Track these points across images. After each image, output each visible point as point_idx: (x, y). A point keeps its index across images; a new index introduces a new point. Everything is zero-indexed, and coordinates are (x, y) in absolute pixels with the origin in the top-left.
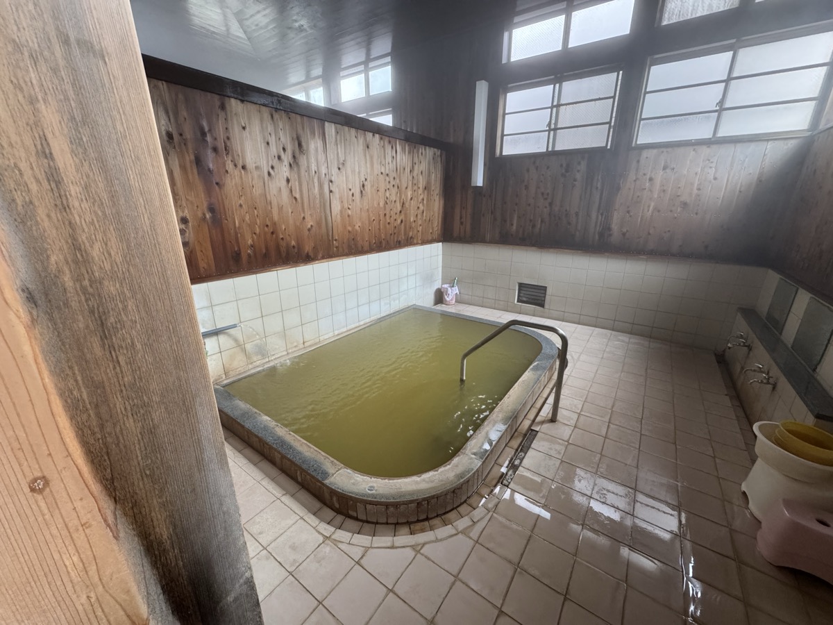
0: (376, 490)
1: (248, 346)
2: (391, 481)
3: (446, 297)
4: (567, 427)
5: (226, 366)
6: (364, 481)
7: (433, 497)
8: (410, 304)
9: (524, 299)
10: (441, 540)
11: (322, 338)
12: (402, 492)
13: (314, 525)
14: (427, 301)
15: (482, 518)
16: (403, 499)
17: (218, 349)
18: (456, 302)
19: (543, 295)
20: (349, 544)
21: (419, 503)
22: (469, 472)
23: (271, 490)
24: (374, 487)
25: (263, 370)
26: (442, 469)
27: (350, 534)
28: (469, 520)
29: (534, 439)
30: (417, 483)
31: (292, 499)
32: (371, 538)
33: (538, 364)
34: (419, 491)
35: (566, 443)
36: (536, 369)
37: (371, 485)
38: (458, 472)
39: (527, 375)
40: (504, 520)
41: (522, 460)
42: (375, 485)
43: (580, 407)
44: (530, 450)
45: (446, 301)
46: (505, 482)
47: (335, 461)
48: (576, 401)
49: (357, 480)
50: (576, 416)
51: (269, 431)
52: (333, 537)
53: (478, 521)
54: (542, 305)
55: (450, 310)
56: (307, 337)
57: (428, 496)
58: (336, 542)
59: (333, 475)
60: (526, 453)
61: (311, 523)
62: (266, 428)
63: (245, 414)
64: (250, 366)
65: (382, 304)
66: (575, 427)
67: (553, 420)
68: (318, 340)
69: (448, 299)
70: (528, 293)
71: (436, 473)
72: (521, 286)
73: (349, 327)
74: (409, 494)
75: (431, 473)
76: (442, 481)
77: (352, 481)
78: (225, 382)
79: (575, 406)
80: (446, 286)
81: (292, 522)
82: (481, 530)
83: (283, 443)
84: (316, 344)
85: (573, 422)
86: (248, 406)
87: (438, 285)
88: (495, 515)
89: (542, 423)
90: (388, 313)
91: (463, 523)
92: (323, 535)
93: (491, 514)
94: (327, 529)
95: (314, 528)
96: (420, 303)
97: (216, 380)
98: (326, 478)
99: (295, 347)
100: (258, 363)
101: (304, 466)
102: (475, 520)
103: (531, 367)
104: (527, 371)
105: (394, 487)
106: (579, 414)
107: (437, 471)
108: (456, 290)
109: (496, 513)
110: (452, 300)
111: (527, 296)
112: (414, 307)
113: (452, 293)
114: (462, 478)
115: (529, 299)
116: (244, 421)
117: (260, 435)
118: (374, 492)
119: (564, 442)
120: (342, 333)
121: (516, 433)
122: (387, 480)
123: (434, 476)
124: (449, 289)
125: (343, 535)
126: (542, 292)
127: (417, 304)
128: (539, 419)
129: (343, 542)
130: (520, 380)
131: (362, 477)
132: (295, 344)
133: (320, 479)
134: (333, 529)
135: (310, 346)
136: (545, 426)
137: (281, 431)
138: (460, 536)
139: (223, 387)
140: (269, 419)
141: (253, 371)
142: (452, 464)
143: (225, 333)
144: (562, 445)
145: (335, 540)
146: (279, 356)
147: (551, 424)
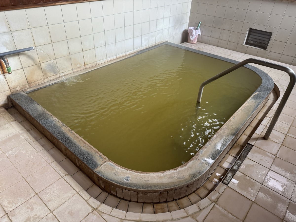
0: (131, 180)
1: (43, 65)
2: (142, 174)
3: (191, 37)
4: (276, 144)
5: (29, 79)
6: (122, 172)
7: (172, 189)
8: (164, 41)
9: (251, 42)
10: (175, 220)
11: (98, 63)
12: (149, 183)
13: (86, 199)
14: (176, 39)
15: (207, 207)
16: (149, 189)
17: (21, 66)
18: (197, 41)
19: (267, 40)
20: (110, 215)
21: (161, 193)
22: (200, 173)
23: (58, 170)
24: (129, 178)
25: (56, 83)
26: (179, 169)
27: (111, 208)
28: (197, 207)
29: (249, 151)
30: (161, 177)
31: (72, 178)
32: (125, 212)
33: (258, 94)
34: (162, 184)
35: (274, 157)
36: (256, 97)
37: (128, 176)
38: (192, 173)
39: (249, 102)
40: (223, 210)
41: (239, 166)
42: (130, 176)
43: (287, 129)
44: (246, 159)
45: (191, 40)
46: (225, 181)
47: (103, 155)
48: (284, 125)
49: (117, 171)
50: (283, 136)
51: (57, 129)
52: (99, 209)
53: (204, 209)
54: (265, 48)
55: (192, 47)
56: (87, 61)
57: (168, 188)
58: (100, 213)
59: (101, 165)
60: (243, 161)
61: (84, 197)
62: (55, 127)
63: (41, 115)
64: (46, 80)
65: (143, 39)
66: (282, 145)
67: (265, 138)
68: (95, 64)
69: (192, 39)
70: (255, 37)
71: (175, 171)
72: (251, 31)
73: (118, 56)
74: (155, 186)
75: (171, 171)
76: (179, 178)
77: (114, 172)
78: (29, 90)
79: (283, 128)
80: (191, 28)
81: (71, 195)
82: (205, 216)
83: (66, 138)
84: (94, 67)
85: (281, 141)
86: (44, 109)
87: (185, 27)
88: (216, 205)
89: (257, 139)
90: (147, 46)
91: (192, 209)
92: (92, 207)
93: (213, 204)
94: (95, 203)
95: (86, 201)
96: (171, 40)
97: (22, 88)
98: (95, 167)
99: (79, 67)
100: (52, 78)
101: (81, 157)
102: (201, 208)
103: (253, 96)
104: (249, 99)
105: (144, 179)
106: (286, 136)
107: (176, 170)
108: (199, 32)
109: (218, 204)
110: (195, 40)
111: (254, 40)
112: (166, 43)
113: (196, 33)
114: (194, 177)
115: (256, 42)
116: (40, 120)
117: (51, 131)
118: (129, 181)
119: (272, 156)
120: (113, 60)
121: (235, 144)
122: (139, 174)
123: (174, 173)
124: (194, 30)
125: (105, 208)
126: (268, 37)
127: (168, 41)
128: (254, 136)
129: (106, 214)
130: (243, 105)
131: (121, 169)
132: (78, 66)
133: (91, 168)
134: (99, 203)
135: (90, 68)
136: (259, 142)
137: (65, 130)
138: (189, 218)
139: (27, 94)
140: (58, 120)
141: (48, 84)
142: (187, 166)
143: (24, 54)
144: (271, 157)
145: (100, 211)
146: (67, 73)
147: (264, 141)
